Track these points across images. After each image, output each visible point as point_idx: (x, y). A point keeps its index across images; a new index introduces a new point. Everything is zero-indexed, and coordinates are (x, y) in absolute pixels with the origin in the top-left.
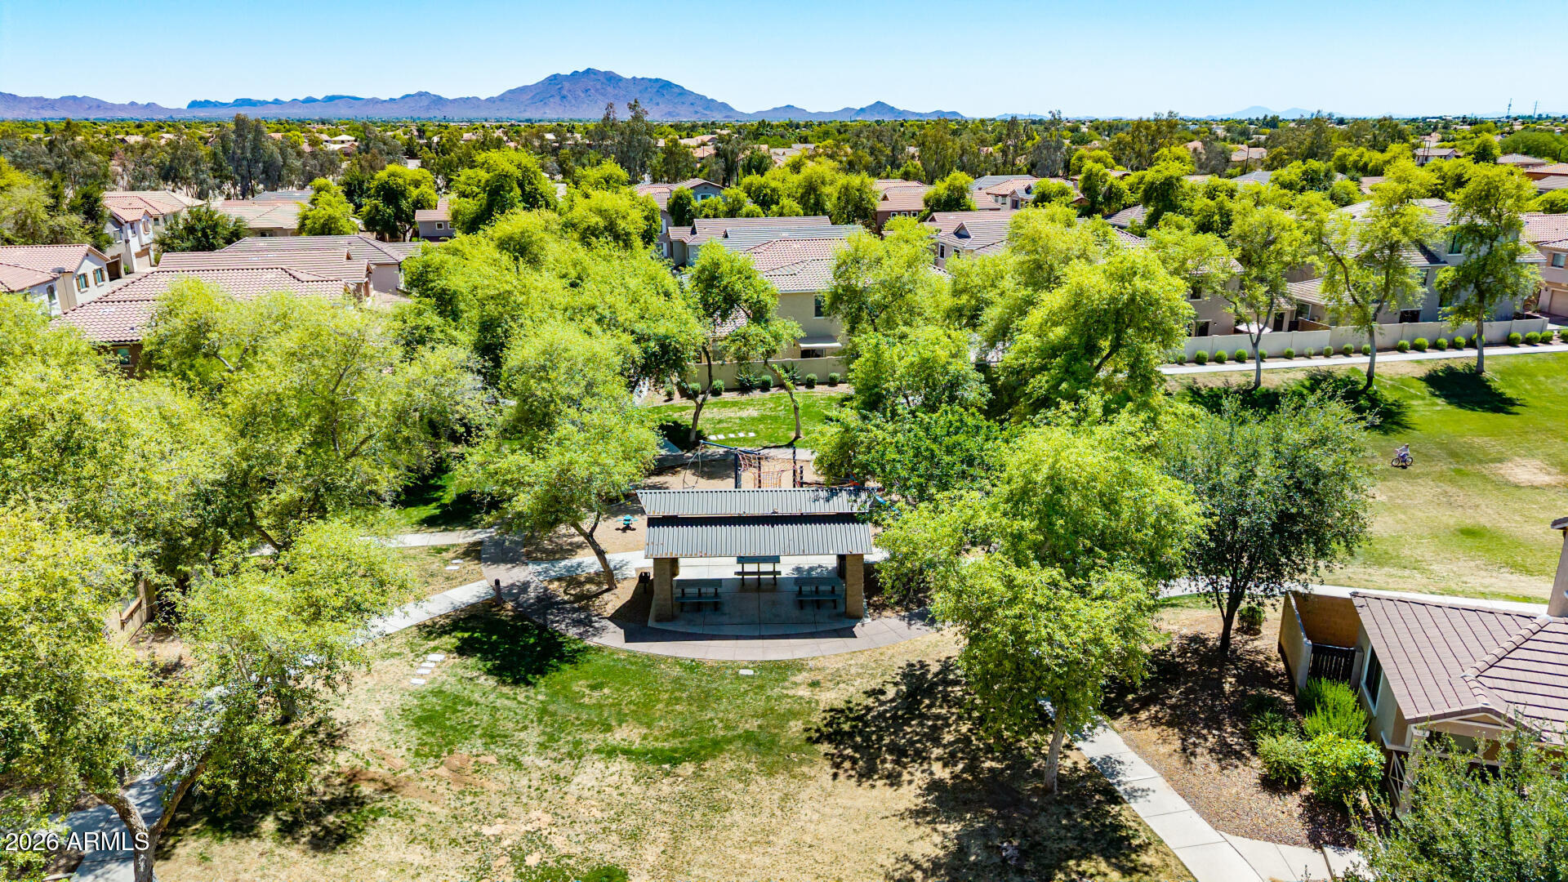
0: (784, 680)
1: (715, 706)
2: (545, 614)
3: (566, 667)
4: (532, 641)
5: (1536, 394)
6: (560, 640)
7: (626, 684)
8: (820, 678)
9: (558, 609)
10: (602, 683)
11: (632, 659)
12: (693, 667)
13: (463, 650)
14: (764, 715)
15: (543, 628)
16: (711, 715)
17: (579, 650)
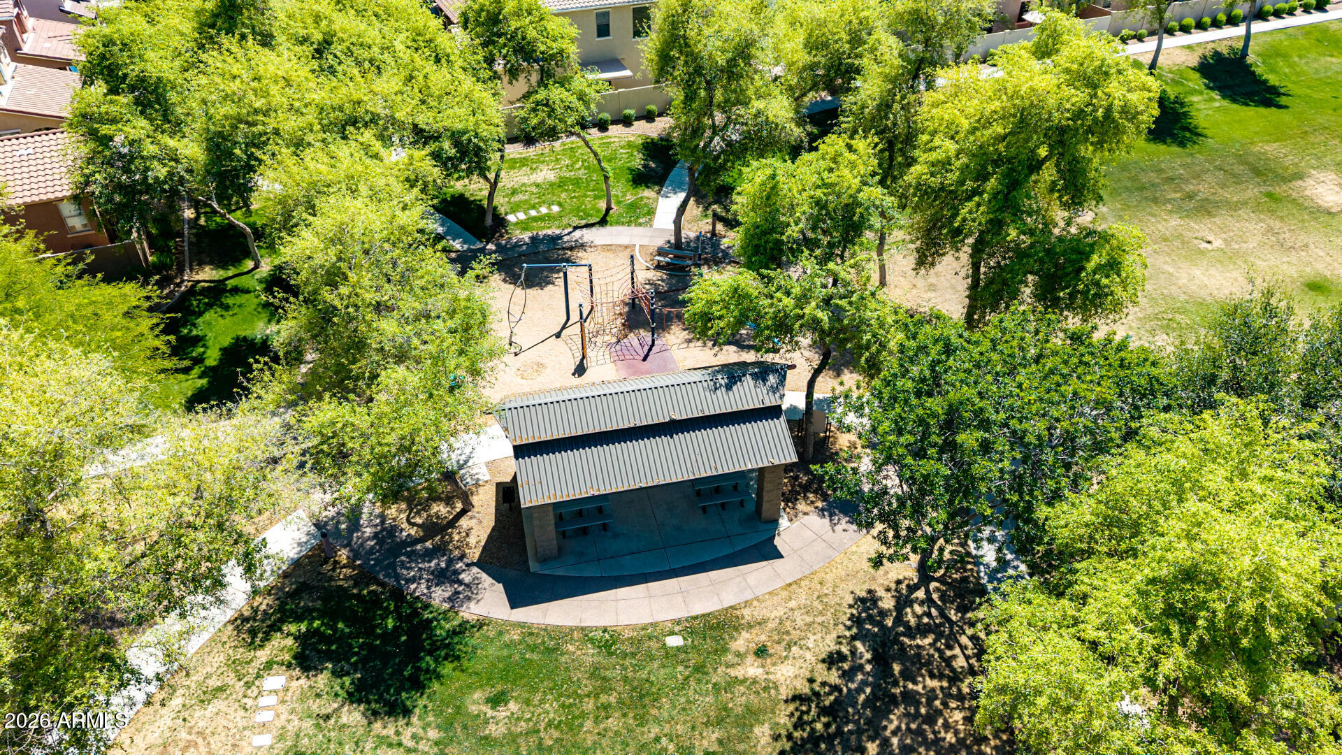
0: (725, 650)
1: (654, 712)
2: (393, 566)
3: (447, 668)
4: (390, 623)
5: (1294, 78)
6: (427, 615)
7: (534, 690)
8: (763, 638)
9: (409, 555)
10: (503, 693)
11: (530, 640)
12: (608, 642)
13: (305, 660)
14: (720, 722)
15: (398, 595)
16: (655, 730)
17: (455, 633)
